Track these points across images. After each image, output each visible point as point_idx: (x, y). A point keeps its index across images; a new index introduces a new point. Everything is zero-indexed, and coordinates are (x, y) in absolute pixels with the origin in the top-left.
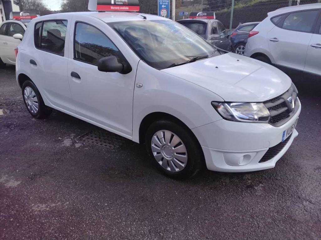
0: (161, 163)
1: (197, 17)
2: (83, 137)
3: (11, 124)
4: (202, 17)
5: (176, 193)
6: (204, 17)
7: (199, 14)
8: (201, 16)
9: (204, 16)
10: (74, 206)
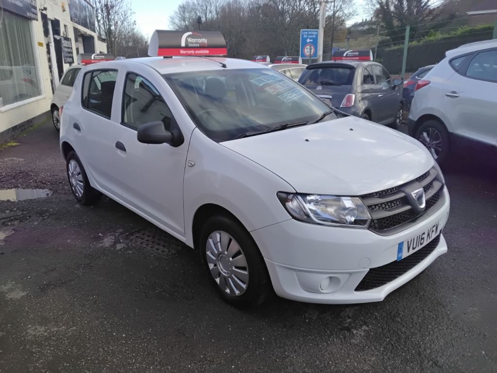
0: (218, 280)
1: (343, 58)
2: (132, 234)
3: (46, 211)
4: (352, 58)
5: (230, 329)
6: (354, 58)
7: (347, 54)
8: (350, 57)
9: (355, 56)
10: (80, 332)
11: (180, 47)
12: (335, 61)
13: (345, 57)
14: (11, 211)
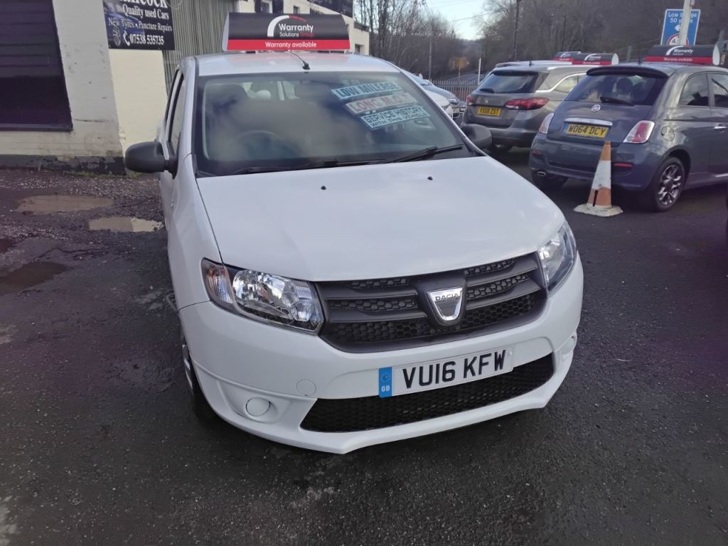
1: (666, 59)
4: (680, 60)
7: (672, 52)
8: (676, 57)
9: (686, 56)
11: (266, 38)
12: (640, 62)
13: (668, 57)
14: (95, 243)
